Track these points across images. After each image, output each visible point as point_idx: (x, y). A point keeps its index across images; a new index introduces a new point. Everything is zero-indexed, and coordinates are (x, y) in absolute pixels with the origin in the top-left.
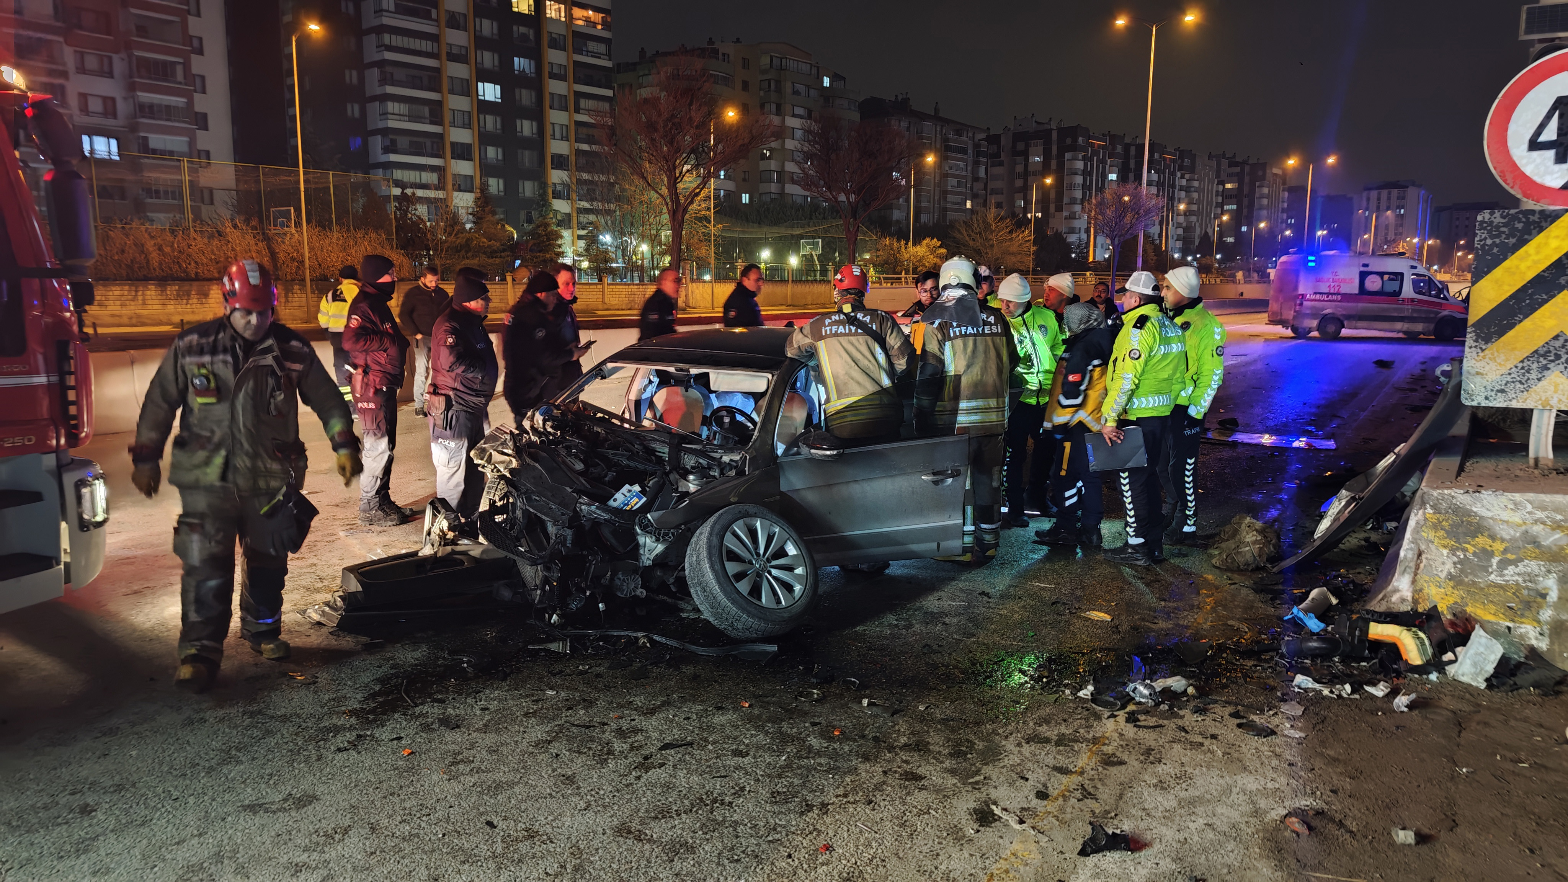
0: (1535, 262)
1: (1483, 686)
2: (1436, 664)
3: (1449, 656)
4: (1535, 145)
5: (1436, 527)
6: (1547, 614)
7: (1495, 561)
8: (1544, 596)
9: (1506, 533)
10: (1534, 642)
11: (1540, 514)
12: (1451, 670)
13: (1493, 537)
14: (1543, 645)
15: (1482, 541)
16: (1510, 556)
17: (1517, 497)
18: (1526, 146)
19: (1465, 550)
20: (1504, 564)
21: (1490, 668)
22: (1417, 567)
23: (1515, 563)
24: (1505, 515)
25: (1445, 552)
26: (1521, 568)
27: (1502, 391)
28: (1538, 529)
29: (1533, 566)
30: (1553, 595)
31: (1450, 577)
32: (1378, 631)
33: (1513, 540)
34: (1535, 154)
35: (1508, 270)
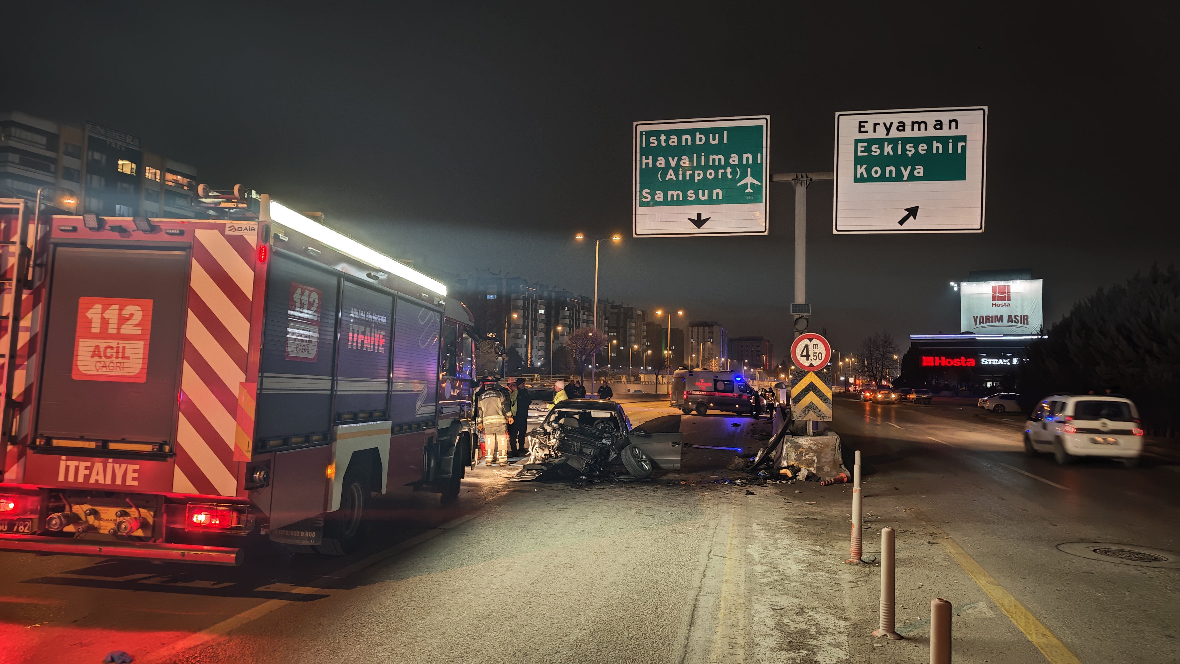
0: (805, 384)
1: (804, 480)
2: (795, 476)
3: (797, 474)
4: (802, 356)
5: (791, 447)
6: (815, 465)
7: (804, 454)
8: (814, 461)
9: (805, 447)
10: (813, 472)
11: (812, 442)
12: (798, 477)
13: (803, 448)
14: (815, 472)
15: (801, 449)
16: (807, 453)
17: (807, 438)
18: (800, 356)
19: (797, 452)
20: (806, 454)
21: (805, 476)
22: (787, 458)
23: (808, 454)
24: (805, 443)
25: (793, 453)
26: (809, 455)
27: (800, 416)
28: (811, 445)
29: (811, 454)
30: (816, 461)
31: (795, 459)
32: (782, 471)
33: (807, 449)
34: (802, 358)
35: (799, 386)
